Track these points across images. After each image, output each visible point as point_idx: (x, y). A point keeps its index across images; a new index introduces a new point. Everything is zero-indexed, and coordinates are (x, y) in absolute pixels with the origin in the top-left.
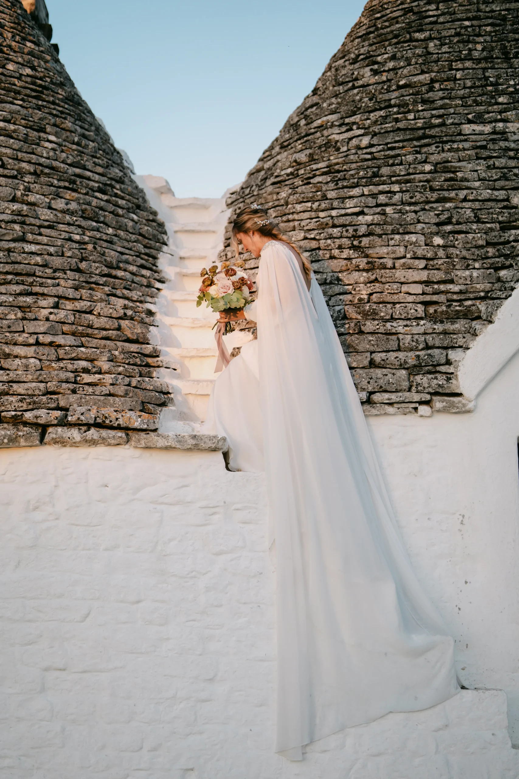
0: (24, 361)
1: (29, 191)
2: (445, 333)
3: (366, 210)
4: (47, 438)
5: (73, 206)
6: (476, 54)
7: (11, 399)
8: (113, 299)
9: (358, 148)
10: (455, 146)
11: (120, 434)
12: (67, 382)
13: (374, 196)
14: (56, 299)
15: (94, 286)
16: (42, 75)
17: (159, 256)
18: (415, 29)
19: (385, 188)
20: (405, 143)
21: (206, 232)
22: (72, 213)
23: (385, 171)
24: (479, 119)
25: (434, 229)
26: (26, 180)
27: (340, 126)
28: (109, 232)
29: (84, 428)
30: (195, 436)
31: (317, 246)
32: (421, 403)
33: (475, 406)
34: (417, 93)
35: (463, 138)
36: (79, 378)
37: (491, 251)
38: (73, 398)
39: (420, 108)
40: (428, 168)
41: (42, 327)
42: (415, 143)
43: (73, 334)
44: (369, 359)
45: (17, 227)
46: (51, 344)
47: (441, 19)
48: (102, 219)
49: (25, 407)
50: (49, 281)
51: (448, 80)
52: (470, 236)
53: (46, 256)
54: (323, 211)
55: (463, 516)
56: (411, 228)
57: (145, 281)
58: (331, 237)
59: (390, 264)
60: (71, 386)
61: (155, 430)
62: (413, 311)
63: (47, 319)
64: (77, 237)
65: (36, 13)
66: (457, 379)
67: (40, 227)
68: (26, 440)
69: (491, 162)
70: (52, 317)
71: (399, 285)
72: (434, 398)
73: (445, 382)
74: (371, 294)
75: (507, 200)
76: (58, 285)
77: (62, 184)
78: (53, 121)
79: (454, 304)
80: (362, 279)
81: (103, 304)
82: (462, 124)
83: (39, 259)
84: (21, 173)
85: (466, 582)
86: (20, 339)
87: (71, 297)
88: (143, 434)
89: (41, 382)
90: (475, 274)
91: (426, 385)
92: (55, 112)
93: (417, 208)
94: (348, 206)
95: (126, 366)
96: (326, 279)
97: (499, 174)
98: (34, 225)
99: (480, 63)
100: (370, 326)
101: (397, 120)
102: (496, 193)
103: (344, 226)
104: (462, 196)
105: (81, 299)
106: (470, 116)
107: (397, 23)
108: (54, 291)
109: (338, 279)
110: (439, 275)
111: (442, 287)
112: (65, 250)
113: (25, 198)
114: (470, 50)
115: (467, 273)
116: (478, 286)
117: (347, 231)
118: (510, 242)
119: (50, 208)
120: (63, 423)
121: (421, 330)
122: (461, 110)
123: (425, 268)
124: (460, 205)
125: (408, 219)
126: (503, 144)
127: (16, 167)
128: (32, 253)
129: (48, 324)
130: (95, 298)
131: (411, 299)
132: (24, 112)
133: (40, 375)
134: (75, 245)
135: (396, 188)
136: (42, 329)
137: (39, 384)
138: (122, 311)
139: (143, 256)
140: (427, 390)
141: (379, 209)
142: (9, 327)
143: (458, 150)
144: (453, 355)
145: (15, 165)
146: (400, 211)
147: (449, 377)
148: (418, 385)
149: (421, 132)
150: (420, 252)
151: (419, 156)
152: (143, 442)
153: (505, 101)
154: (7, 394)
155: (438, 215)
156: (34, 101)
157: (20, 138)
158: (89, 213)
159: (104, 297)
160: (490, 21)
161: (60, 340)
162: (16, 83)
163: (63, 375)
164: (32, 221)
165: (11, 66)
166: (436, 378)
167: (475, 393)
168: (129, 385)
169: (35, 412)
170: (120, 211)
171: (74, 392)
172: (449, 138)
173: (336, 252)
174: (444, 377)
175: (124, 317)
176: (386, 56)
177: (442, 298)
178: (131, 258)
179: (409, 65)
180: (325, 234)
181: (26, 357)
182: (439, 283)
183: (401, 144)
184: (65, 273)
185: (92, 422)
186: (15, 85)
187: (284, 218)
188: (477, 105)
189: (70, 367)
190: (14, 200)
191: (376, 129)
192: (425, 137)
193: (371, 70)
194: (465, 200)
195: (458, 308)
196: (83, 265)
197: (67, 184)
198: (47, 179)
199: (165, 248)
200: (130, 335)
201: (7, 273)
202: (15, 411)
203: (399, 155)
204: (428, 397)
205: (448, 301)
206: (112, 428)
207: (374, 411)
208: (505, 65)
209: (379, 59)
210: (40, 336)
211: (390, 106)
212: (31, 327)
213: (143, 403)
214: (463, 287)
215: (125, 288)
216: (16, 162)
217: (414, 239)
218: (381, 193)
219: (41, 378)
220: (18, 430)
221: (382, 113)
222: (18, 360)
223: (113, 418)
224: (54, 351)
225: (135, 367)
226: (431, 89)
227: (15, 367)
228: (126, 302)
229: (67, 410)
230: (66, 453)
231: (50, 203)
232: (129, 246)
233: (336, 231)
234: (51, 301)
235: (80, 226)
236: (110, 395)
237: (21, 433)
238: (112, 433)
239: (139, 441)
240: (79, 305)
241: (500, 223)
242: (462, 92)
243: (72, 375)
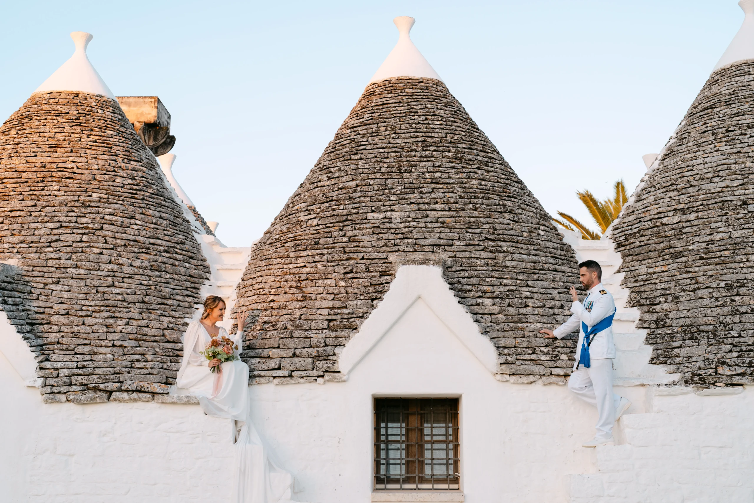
0: (104, 356)
1: (120, 256)
2: (337, 337)
3: (307, 265)
4: (111, 398)
5: (146, 263)
6: (383, 170)
7: (94, 377)
8: (162, 318)
9: (312, 226)
10: (362, 226)
11: (149, 396)
12: (126, 367)
13: (313, 256)
14: (128, 320)
15: (151, 311)
16: (138, 181)
17: (201, 288)
18: (353, 153)
19: (319, 251)
20: (335, 224)
21: (236, 269)
22: (144, 268)
23: (322, 241)
24: (378, 210)
25: (342, 276)
26: (119, 250)
27: (305, 211)
28: (166, 277)
29: (130, 393)
30: (188, 397)
31: (279, 286)
32: (318, 377)
33: (348, 379)
34: (347, 193)
35: (367, 221)
36: (133, 365)
37: (371, 289)
38: (127, 376)
39: (347, 203)
40: (345, 239)
41: (117, 336)
42: (341, 224)
43: (135, 340)
44: (293, 352)
45: (110, 279)
46: (121, 346)
47: (368, 148)
48: (164, 269)
49: (101, 381)
50: (124, 310)
51: (365, 185)
52: (361, 280)
53: (125, 295)
54: (286, 264)
55: (340, 439)
56: (329, 276)
57: (187, 305)
58: (287, 281)
59: (314, 298)
60: (127, 370)
61: (168, 393)
62: (321, 325)
63: (121, 332)
64: (145, 283)
65: (158, 121)
66: (338, 364)
67: (123, 278)
68: (100, 399)
69: (380, 236)
70: (123, 331)
71: (316, 309)
72: (325, 374)
73: (331, 365)
74: (302, 315)
75: (386, 258)
76: (130, 311)
77: (141, 250)
78: (140, 211)
79: (345, 320)
80: (298, 306)
81: (155, 322)
82: (368, 213)
83: (120, 297)
84: (116, 246)
85: (340, 475)
86: (103, 343)
87: (136, 318)
88: (160, 396)
89: (112, 367)
90: (359, 302)
91: (321, 367)
92: (142, 205)
93: (334, 264)
94: (299, 262)
95: (162, 357)
96: (280, 306)
97: (383, 244)
98: (120, 277)
99: (384, 175)
100: (297, 333)
101: (334, 210)
102: (380, 254)
103: (294, 274)
104: (360, 257)
105: (143, 319)
106: (373, 208)
107: (346, 147)
108: (126, 315)
109: (286, 306)
110: (338, 304)
111: (339, 311)
112: (136, 290)
113: (117, 261)
114: (381, 167)
115: (355, 302)
116: (360, 310)
117: (295, 277)
118: (383, 284)
119: (131, 265)
120: (120, 390)
121: (323, 335)
122: (369, 204)
123: (333, 299)
124: (359, 262)
125: (329, 270)
126: (388, 225)
127: (114, 243)
128: (117, 294)
129: (121, 334)
130: (151, 318)
131: (321, 317)
132: (122, 208)
133: (111, 364)
134: (144, 287)
135: (325, 251)
136: (117, 338)
137: (110, 369)
138: (167, 325)
139: (189, 289)
140: (321, 370)
141: (313, 264)
142: (99, 337)
143: (363, 229)
144: (337, 350)
145: (113, 241)
146: (325, 266)
147: (334, 362)
148: (317, 366)
149: (344, 218)
150: (331, 291)
151: (341, 232)
152: (160, 400)
153: (394, 199)
154: (93, 374)
155: (345, 268)
156: (130, 200)
157: (118, 225)
158: (155, 267)
159: (156, 317)
160: (394, 150)
161: (125, 343)
162: (121, 190)
163: (125, 363)
164: (119, 274)
165: (119, 180)
166: (327, 363)
167: (347, 371)
168: (162, 368)
169: (106, 384)
170: (177, 263)
171: (129, 373)
172: (359, 222)
173: (287, 290)
174: (331, 362)
175: (168, 328)
176: (336, 168)
177: (338, 317)
178: (179, 292)
179: (347, 175)
180: (284, 279)
181: (106, 354)
182: (339, 308)
183: (333, 225)
184: (135, 305)
185: (134, 389)
186: (119, 191)
187: (268, 267)
188: (379, 201)
189: (129, 359)
190: (110, 262)
191: (322, 215)
192: (347, 220)
193: (327, 176)
194: (363, 258)
195: (345, 323)
196: (147, 299)
197: (143, 250)
198: (131, 248)
199: (206, 282)
200: (169, 339)
201: (102, 306)
202: (96, 383)
203: (330, 232)
204: (322, 373)
205: (341, 319)
206: (145, 392)
207: (292, 382)
208: (398, 177)
209: (332, 170)
210: (115, 342)
211: (332, 200)
212: (111, 336)
213: (167, 377)
214: (351, 311)
215: (172, 310)
216: (114, 240)
217: (329, 283)
218: (317, 254)
219: (111, 366)
220: (96, 394)
221: (327, 205)
222: (101, 355)
223: (145, 387)
224: (121, 350)
225: (168, 358)
226: (355, 191)
227: (98, 360)
228: (170, 319)
229: (122, 382)
230: (122, 405)
231: (131, 263)
232: (180, 284)
233: (290, 277)
234: (125, 321)
235: (148, 275)
236: (150, 374)
237: (97, 396)
238: (144, 395)
239: (158, 399)
240: (140, 323)
241: (380, 272)
242: (371, 193)
243: (129, 363)
